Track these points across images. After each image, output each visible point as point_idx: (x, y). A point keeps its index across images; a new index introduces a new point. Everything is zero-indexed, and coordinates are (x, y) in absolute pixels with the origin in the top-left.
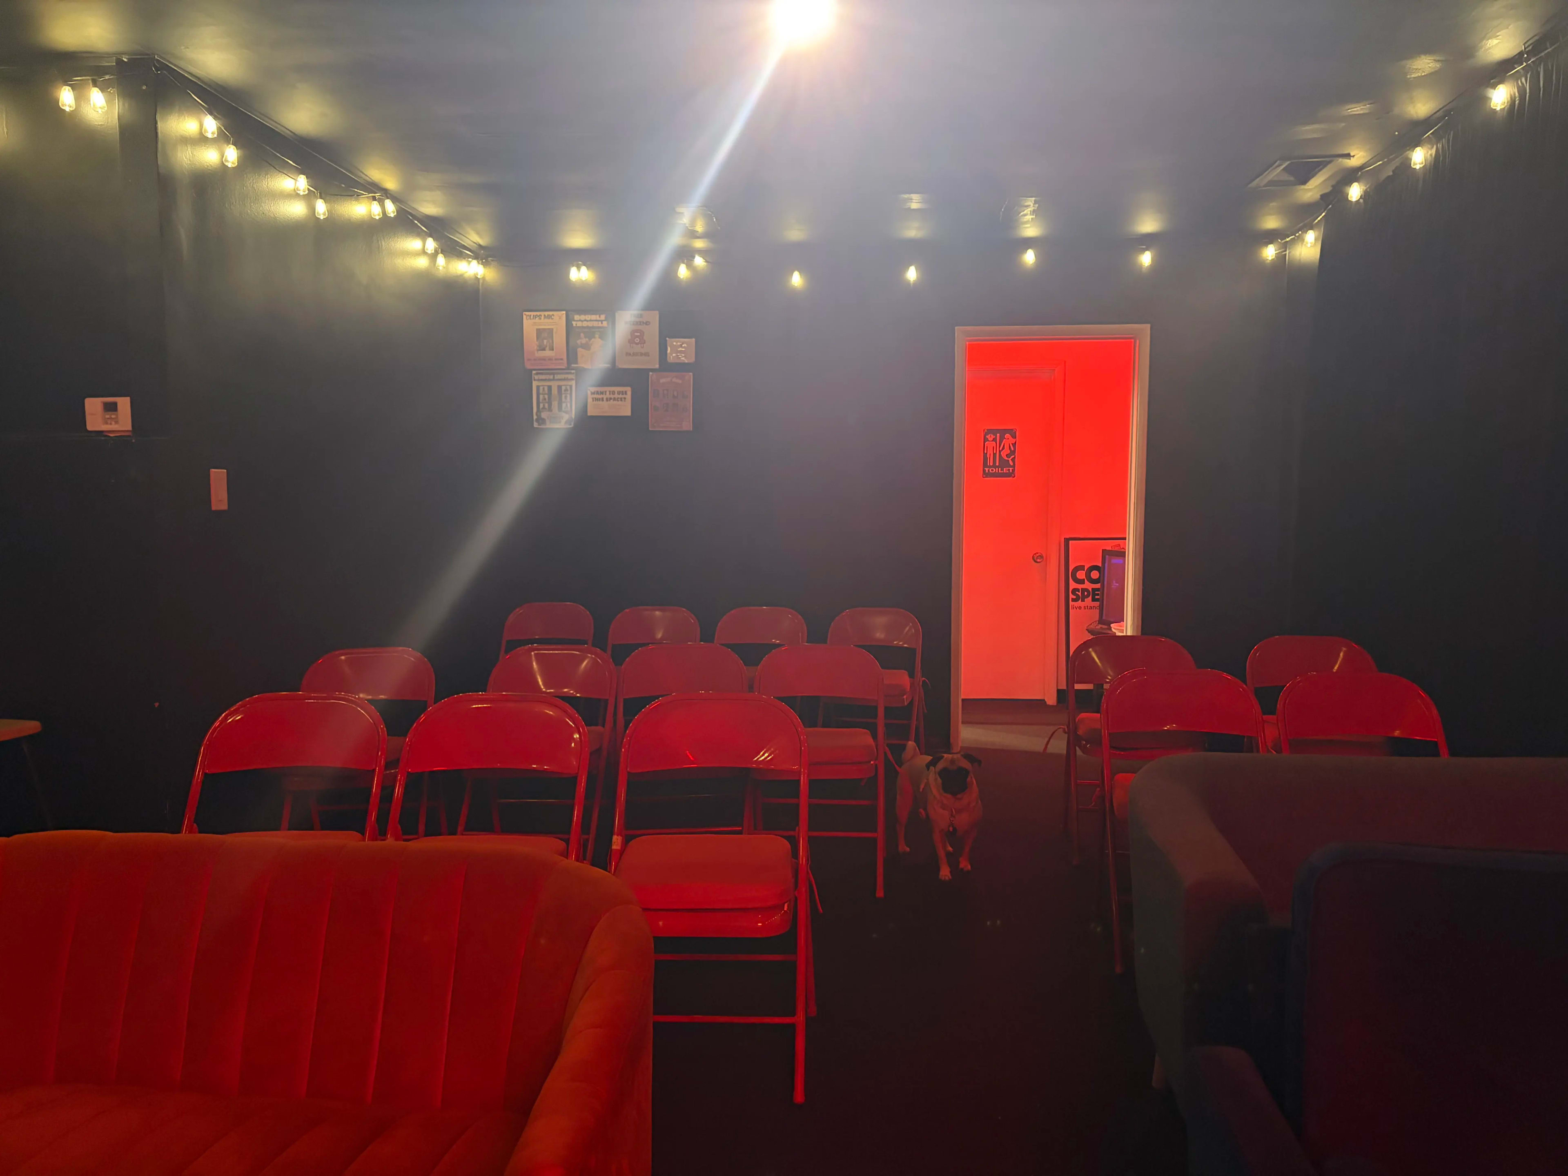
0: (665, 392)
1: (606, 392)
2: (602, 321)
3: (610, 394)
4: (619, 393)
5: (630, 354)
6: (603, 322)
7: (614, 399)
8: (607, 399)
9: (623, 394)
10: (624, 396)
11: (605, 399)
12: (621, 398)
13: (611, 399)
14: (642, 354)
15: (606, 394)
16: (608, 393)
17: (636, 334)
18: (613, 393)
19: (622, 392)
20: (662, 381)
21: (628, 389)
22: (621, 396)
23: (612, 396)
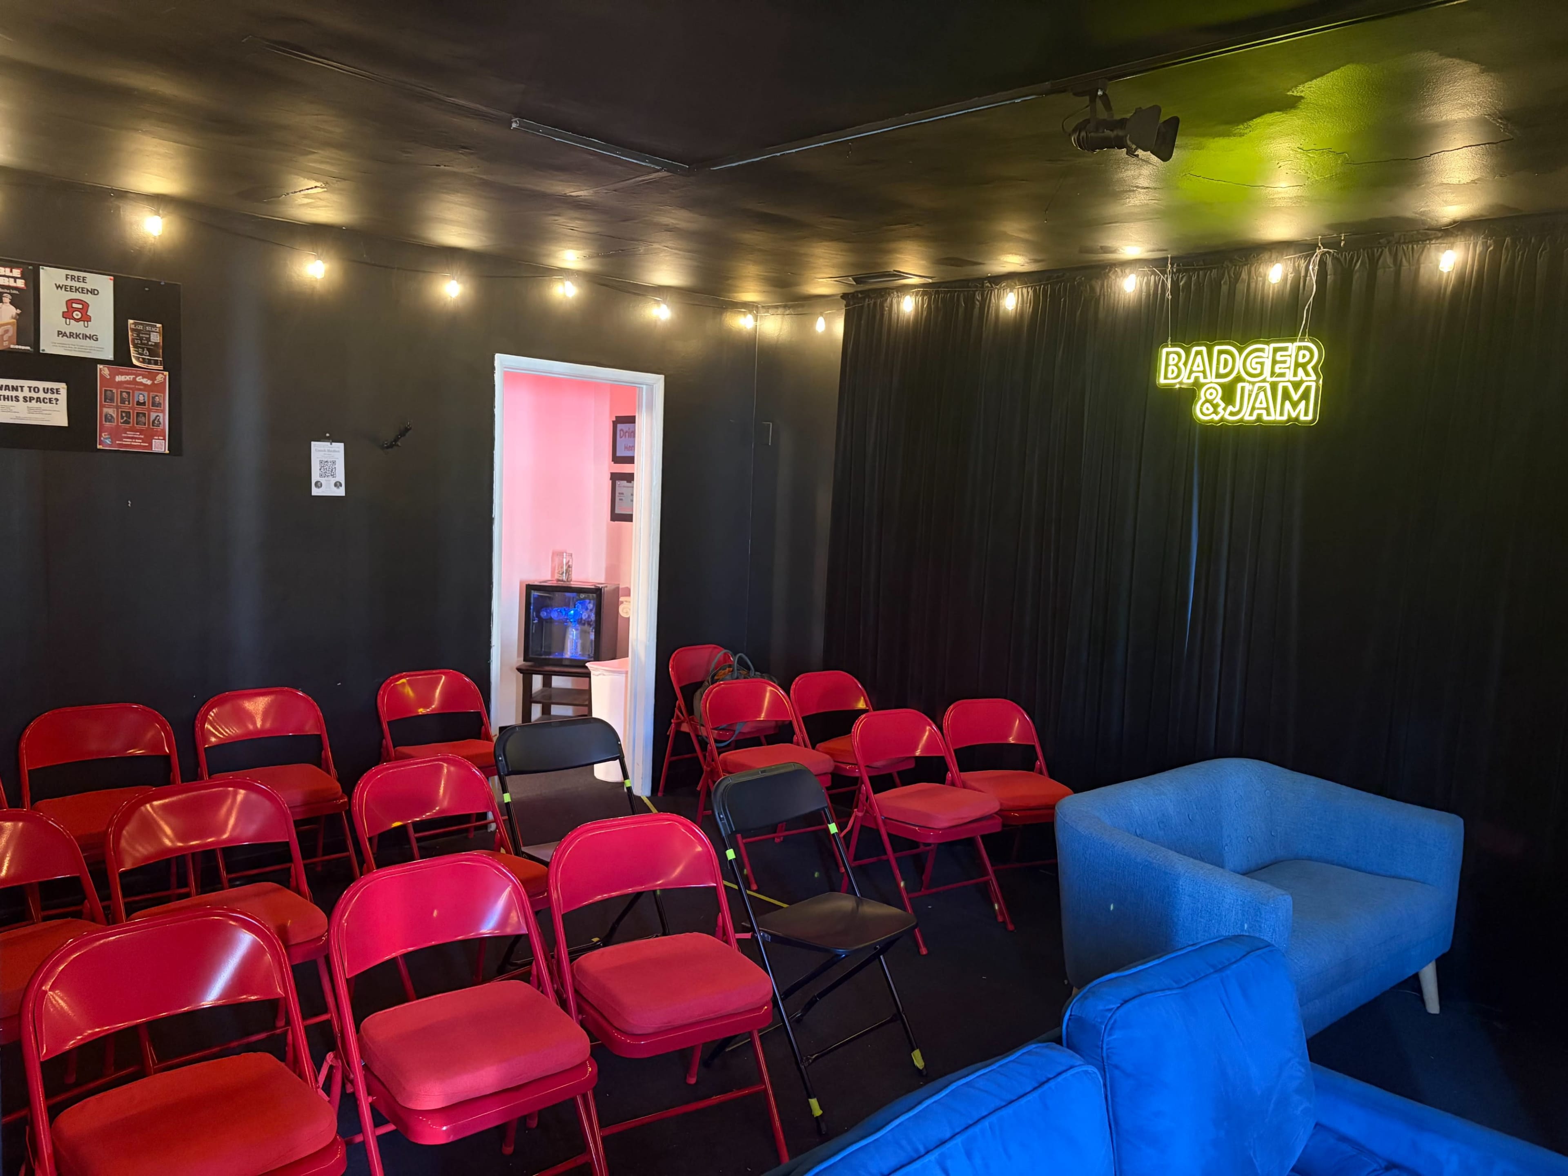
0: (124, 395)
1: (22, 387)
2: (15, 278)
3: (30, 391)
4: (46, 391)
5: (65, 335)
6: (17, 280)
7: (38, 400)
8: (25, 398)
9: (53, 393)
10: (55, 396)
11: (21, 399)
12: (50, 400)
13: (31, 399)
14: (85, 337)
15: (22, 391)
16: (26, 389)
17: (74, 305)
18: (36, 389)
19: (52, 389)
20: (119, 378)
21: (63, 387)
22: (49, 396)
23: (35, 395)
